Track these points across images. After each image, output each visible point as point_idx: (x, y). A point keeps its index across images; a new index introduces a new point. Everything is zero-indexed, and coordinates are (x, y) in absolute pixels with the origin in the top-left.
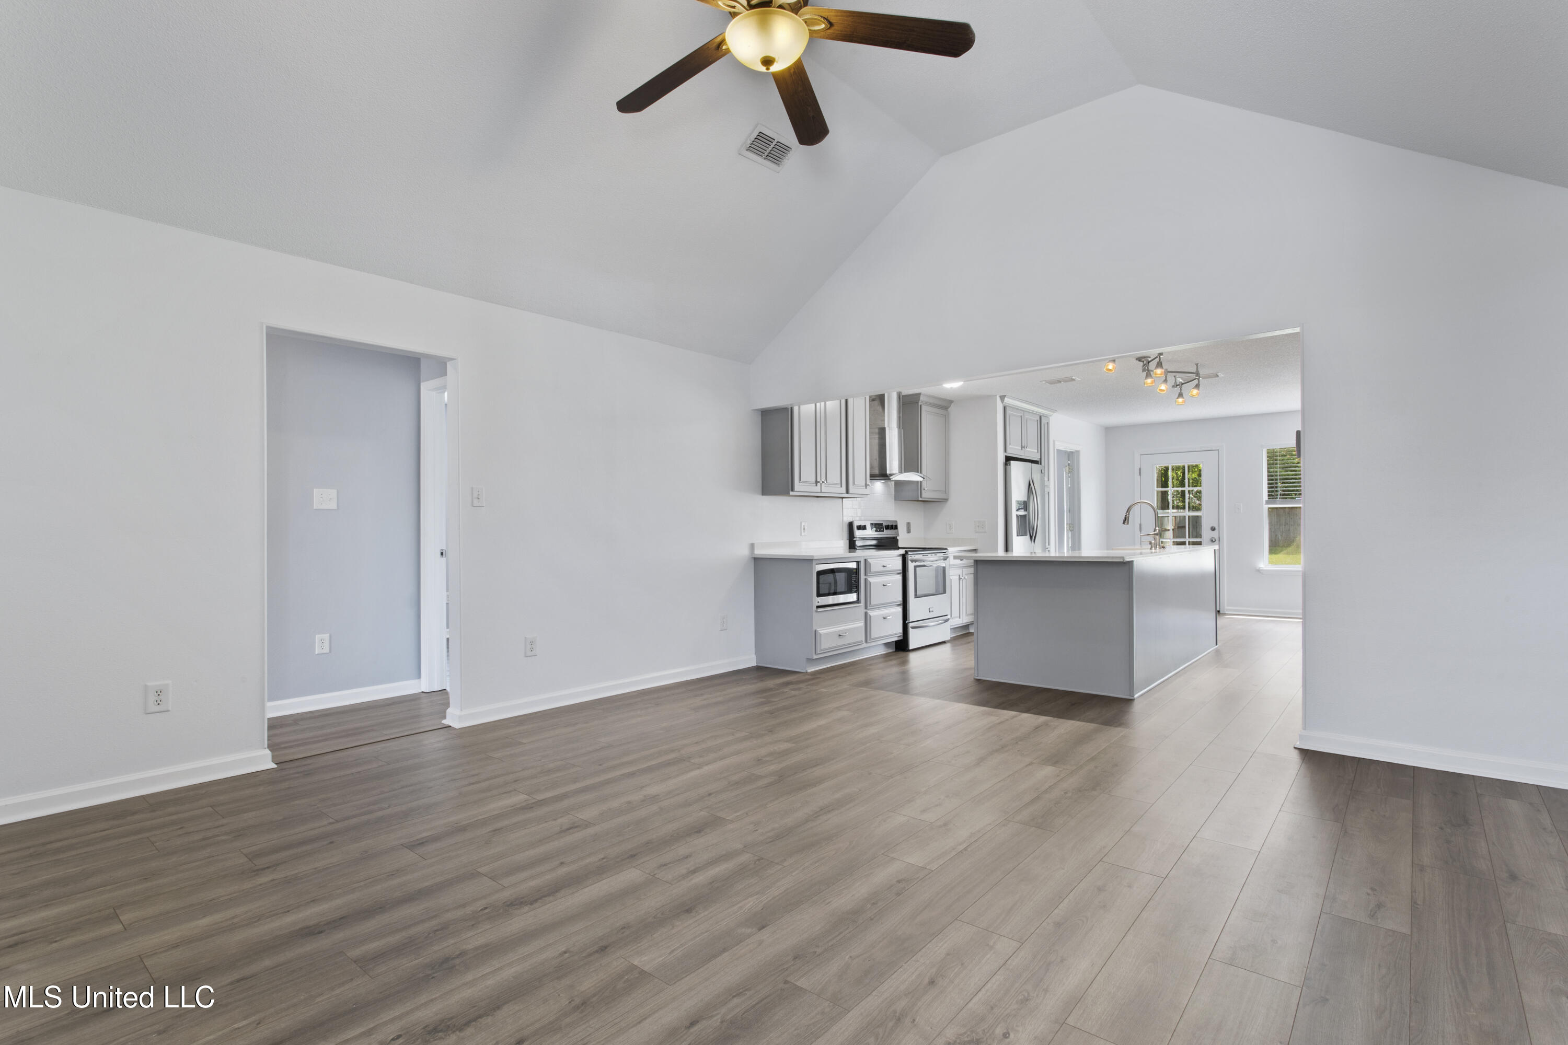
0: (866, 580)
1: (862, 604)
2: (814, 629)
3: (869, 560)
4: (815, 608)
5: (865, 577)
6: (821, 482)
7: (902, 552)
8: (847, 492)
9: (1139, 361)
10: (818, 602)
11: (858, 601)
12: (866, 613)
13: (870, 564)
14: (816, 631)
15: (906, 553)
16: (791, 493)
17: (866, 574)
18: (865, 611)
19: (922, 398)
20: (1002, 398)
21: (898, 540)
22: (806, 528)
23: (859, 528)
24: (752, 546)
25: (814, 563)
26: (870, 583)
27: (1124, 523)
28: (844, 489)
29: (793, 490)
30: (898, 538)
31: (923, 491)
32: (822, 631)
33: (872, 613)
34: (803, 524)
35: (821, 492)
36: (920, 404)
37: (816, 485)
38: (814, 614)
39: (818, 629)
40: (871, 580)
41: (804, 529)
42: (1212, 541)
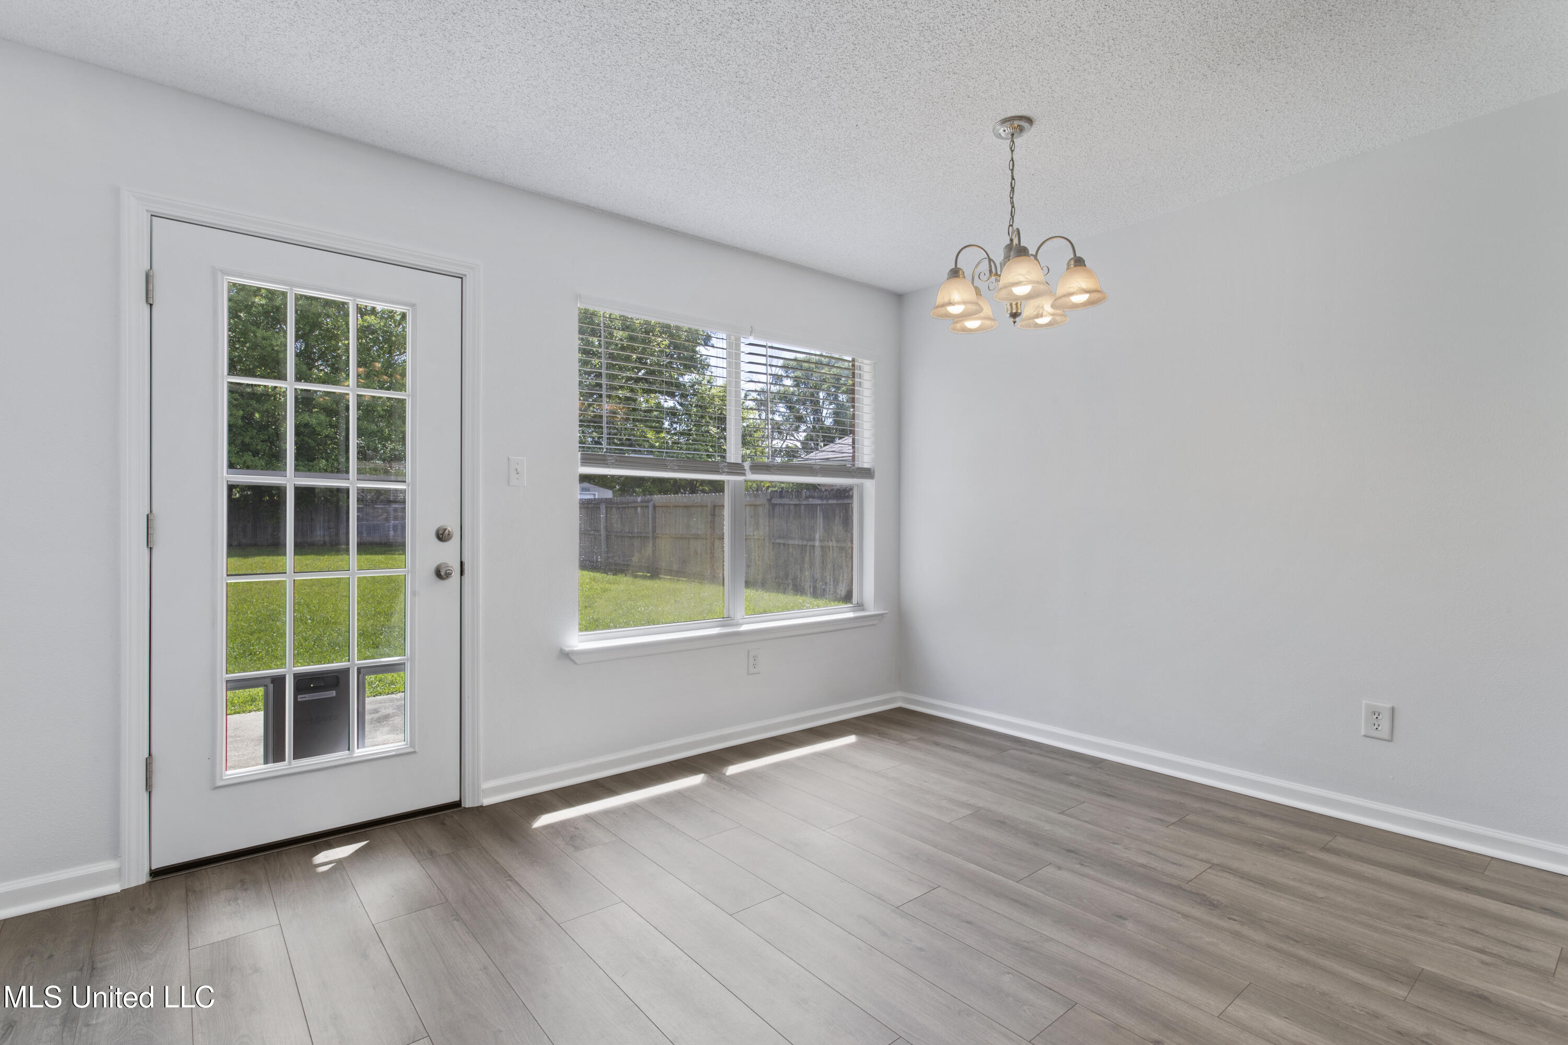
42: (441, 574)
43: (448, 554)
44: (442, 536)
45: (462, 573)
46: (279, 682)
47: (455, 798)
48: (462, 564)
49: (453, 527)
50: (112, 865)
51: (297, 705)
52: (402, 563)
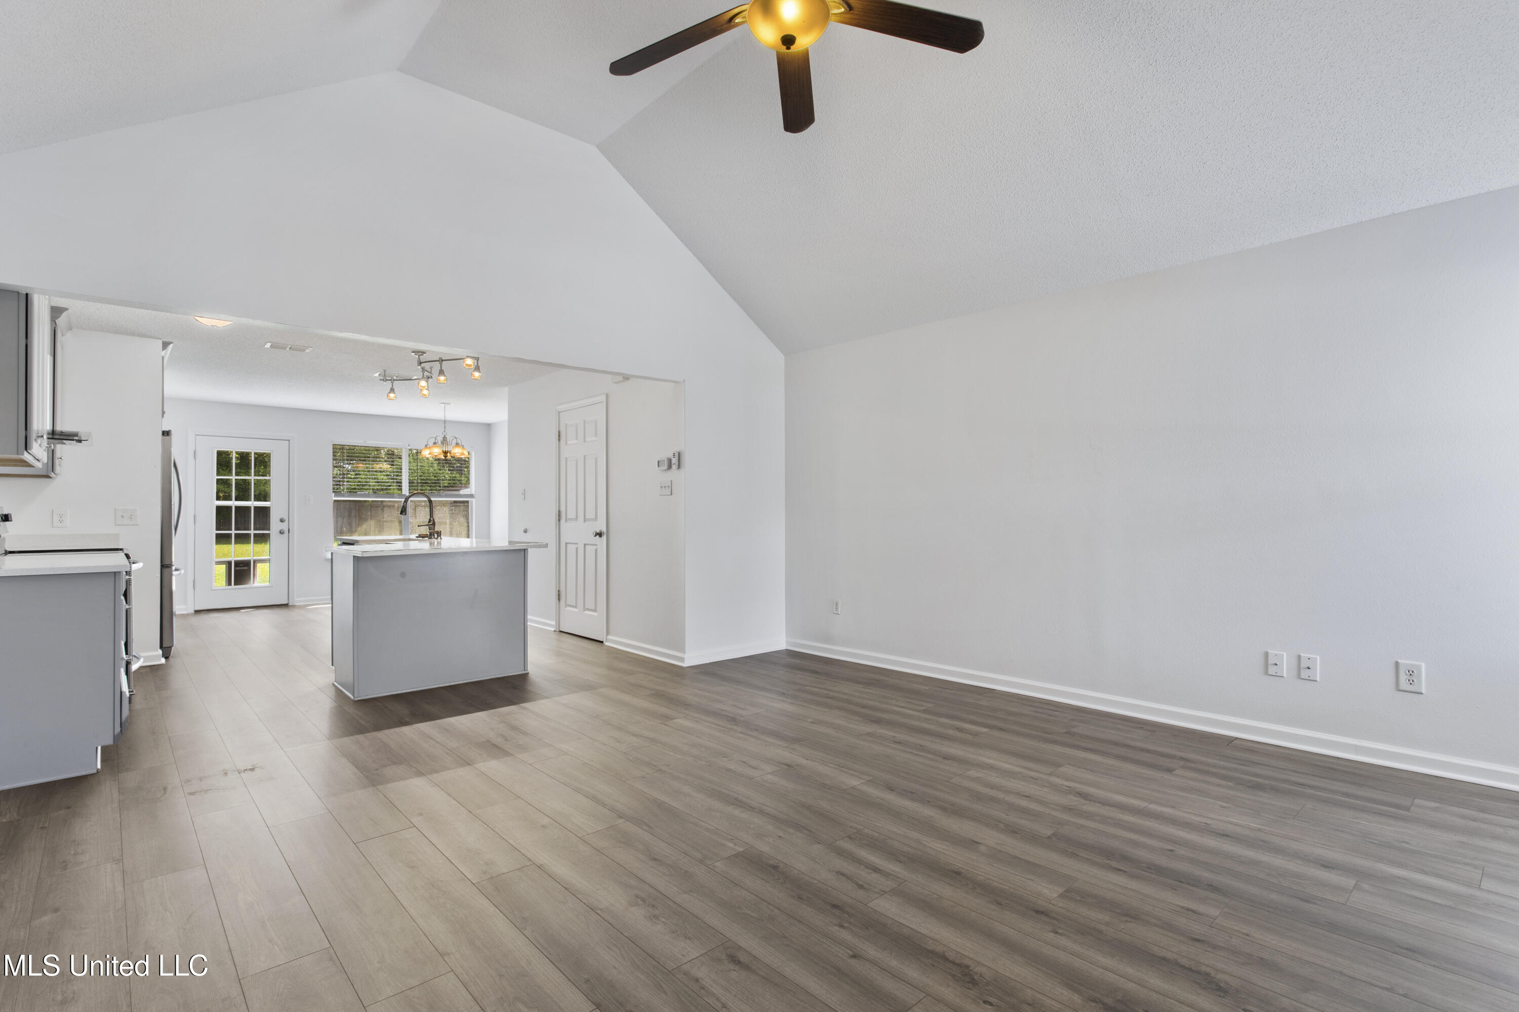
9: (415, 354)
27: (401, 513)
42: (281, 532)
43: (284, 526)
44: (282, 521)
45: (289, 532)
46: (229, 563)
47: (286, 602)
48: (289, 529)
49: (286, 518)
50: (184, 607)
51: (235, 570)
52: (269, 529)
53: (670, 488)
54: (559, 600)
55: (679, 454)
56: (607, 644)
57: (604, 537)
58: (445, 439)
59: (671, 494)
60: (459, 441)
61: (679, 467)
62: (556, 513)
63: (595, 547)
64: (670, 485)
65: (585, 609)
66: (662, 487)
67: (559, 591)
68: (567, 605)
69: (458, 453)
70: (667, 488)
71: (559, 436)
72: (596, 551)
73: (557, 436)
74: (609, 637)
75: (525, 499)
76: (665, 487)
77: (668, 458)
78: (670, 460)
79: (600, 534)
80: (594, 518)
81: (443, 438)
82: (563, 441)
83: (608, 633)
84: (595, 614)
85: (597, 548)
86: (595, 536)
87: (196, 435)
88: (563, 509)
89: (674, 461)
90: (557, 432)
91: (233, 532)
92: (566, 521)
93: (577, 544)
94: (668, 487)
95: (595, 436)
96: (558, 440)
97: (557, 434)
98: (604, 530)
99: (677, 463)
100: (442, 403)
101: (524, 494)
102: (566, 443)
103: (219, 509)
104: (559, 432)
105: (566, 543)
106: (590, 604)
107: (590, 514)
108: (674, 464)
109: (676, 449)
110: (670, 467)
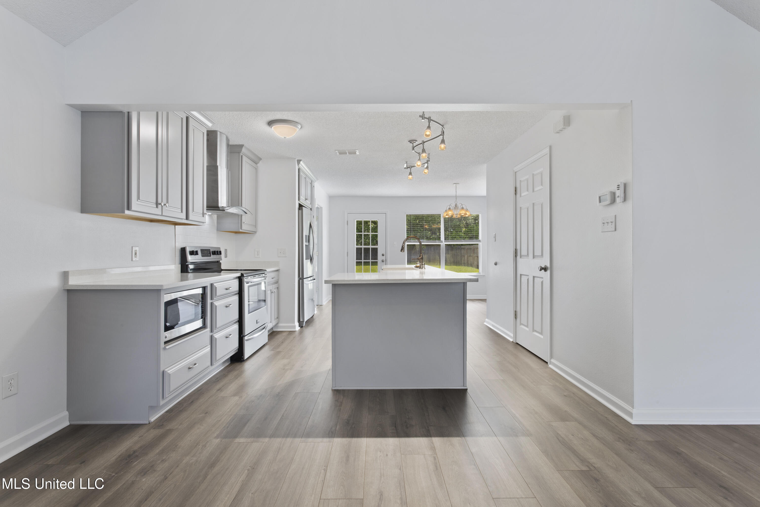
0: (212, 304)
1: (208, 329)
2: (162, 370)
3: (215, 284)
4: (162, 345)
5: (211, 301)
6: (163, 205)
7: (239, 275)
8: (187, 218)
9: (411, 143)
10: (166, 337)
11: (204, 326)
12: (212, 337)
13: (216, 288)
14: (163, 372)
15: (242, 275)
16: (127, 212)
17: (212, 299)
18: (211, 334)
19: (244, 150)
20: (299, 161)
21: (221, 263)
22: (138, 254)
23: (192, 253)
24: (65, 275)
25: (162, 293)
26: (216, 306)
27: (401, 251)
28: (184, 215)
29: (129, 208)
30: (221, 261)
31: (243, 224)
32: (170, 371)
33: (216, 336)
34: (134, 249)
35: (162, 215)
36: (241, 154)
37: (157, 207)
38: (162, 353)
39: (166, 370)
40: (216, 303)
41: (136, 254)
42: (383, 261)
43: (384, 258)
44: (383, 255)
45: (386, 261)
49: (385, 254)
52: (377, 259)
53: (614, 224)
54: (516, 318)
55: (625, 185)
56: (550, 366)
57: (548, 272)
58: (456, 205)
59: (615, 230)
60: (464, 206)
61: (625, 199)
62: (514, 251)
63: (541, 280)
64: (613, 220)
65: (534, 330)
66: (604, 223)
67: (516, 312)
68: (521, 324)
69: (462, 214)
70: (610, 224)
71: (516, 190)
72: (542, 282)
73: (514, 191)
74: (553, 360)
75: (495, 241)
76: (608, 223)
77: (611, 192)
78: (613, 195)
79: (545, 269)
80: (541, 255)
81: (455, 205)
82: (518, 195)
83: (551, 357)
84: (542, 337)
85: (543, 281)
86: (541, 270)
87: (348, 213)
88: (518, 248)
89: (619, 193)
90: (514, 188)
91: (363, 261)
92: (521, 257)
93: (528, 276)
94: (612, 222)
95: (541, 185)
96: (514, 194)
97: (514, 189)
98: (548, 265)
99: (622, 195)
100: (454, 184)
101: (495, 237)
102: (521, 196)
103: (357, 249)
104: (516, 188)
105: (521, 275)
106: (538, 328)
107: (538, 253)
108: (618, 197)
109: (621, 181)
110: (613, 201)
